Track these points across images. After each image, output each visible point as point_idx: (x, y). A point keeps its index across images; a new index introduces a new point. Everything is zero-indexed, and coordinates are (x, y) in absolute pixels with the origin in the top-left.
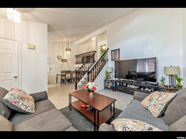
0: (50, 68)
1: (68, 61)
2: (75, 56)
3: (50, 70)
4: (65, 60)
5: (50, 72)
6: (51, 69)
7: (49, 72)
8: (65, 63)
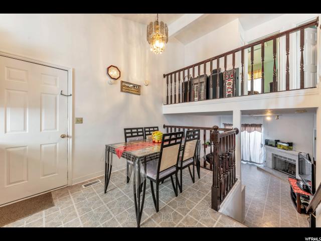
0: (77, 116)
1: (145, 90)
2: (164, 76)
3: (77, 126)
4: (135, 86)
5: (77, 134)
6: (80, 121)
7: (70, 134)
8: (135, 98)
